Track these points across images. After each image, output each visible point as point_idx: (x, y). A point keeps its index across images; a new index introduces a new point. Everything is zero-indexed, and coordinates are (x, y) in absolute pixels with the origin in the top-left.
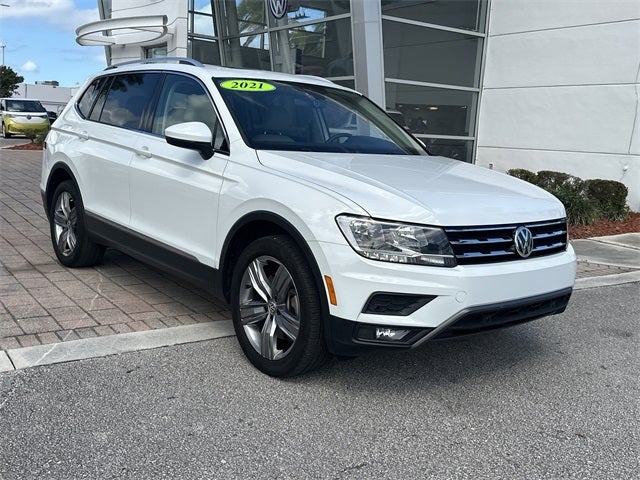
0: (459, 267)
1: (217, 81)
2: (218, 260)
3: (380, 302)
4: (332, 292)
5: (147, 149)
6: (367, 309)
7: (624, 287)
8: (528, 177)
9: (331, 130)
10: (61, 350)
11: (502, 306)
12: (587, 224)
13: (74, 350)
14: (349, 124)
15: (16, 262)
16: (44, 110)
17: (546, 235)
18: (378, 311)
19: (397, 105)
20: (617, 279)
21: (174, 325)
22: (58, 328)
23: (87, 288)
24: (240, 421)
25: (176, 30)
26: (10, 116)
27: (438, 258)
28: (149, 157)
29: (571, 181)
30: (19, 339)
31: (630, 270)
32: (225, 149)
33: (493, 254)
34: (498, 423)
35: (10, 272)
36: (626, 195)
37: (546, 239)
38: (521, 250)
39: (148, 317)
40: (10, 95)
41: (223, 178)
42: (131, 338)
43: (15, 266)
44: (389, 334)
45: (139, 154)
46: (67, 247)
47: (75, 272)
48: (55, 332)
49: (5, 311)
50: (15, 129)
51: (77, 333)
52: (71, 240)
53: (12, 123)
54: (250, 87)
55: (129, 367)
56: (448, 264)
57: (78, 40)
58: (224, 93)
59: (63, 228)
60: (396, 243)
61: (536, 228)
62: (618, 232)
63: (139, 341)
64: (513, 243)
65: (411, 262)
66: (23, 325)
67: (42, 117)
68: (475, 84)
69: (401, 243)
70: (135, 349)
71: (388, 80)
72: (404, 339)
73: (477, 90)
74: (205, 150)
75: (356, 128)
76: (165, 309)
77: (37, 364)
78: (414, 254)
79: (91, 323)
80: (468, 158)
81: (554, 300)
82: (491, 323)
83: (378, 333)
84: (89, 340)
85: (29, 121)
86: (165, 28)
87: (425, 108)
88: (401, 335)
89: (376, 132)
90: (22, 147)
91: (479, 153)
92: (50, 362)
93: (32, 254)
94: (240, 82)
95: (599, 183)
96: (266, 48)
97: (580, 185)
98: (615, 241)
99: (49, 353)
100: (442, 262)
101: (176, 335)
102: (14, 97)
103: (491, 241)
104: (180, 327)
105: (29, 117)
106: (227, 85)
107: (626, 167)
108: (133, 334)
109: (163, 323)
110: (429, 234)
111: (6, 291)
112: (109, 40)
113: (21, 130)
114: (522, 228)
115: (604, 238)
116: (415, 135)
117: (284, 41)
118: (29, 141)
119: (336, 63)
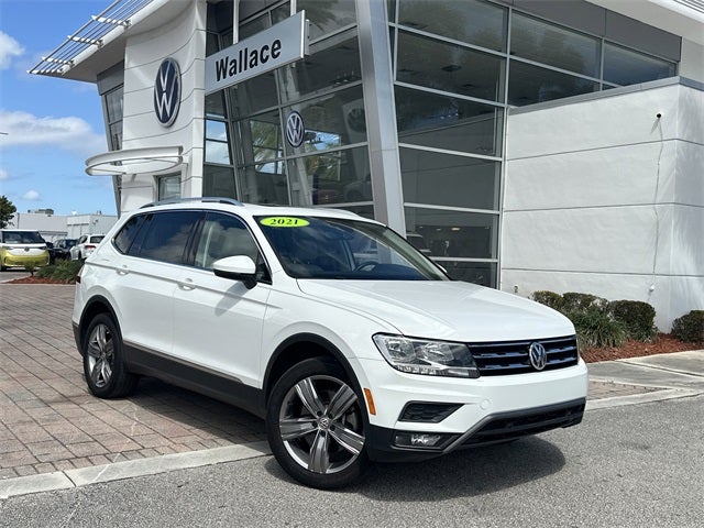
0: (481, 378)
1: (257, 218)
2: (262, 380)
3: (414, 410)
4: (371, 403)
5: (191, 280)
6: (402, 418)
7: (647, 405)
8: (553, 299)
9: (355, 255)
10: (114, 470)
11: (522, 414)
12: (614, 346)
13: (124, 469)
14: (368, 249)
15: (49, 395)
16: (43, 241)
17: (558, 350)
18: (412, 419)
19: (417, 227)
20: (642, 398)
21: (212, 446)
22: (106, 451)
23: (124, 416)
24: (287, 524)
25: (191, 159)
26: (8, 248)
27: (464, 371)
28: (192, 288)
29: (597, 302)
30: (73, 461)
31: (656, 389)
32: (267, 279)
33: (512, 366)
34: (519, 521)
35: (47, 404)
36: (654, 315)
37: (558, 353)
38: (536, 364)
39: (188, 440)
40: (3, 226)
41: (267, 305)
42: (175, 459)
43: (49, 398)
44: (423, 440)
45: (181, 285)
46: (101, 378)
47: (110, 402)
48: (104, 455)
49: (51, 438)
50: (11, 262)
51: (124, 455)
52: (106, 371)
53: (8, 255)
54: (287, 224)
55: (179, 483)
56: (472, 376)
57: (88, 171)
58: (265, 229)
59: (97, 360)
60: (426, 359)
61: (549, 344)
62: (647, 353)
63: (184, 461)
64: (528, 357)
65: (440, 374)
66: (73, 449)
67: (41, 248)
68: (496, 207)
69: (430, 358)
70: (182, 467)
71: (407, 204)
72: (436, 444)
73: (497, 212)
74: (248, 281)
75: (376, 252)
76: (203, 434)
77: (94, 481)
78: (443, 367)
79: (135, 446)
80: (492, 283)
81: (569, 409)
82: (513, 429)
83: (413, 440)
84: (137, 461)
85: (27, 253)
86: (181, 158)
87: (447, 229)
88: (434, 440)
89: (397, 259)
90: (22, 281)
91: (503, 275)
92: (106, 480)
93: (63, 388)
94: (277, 219)
95: (626, 304)
96: (280, 172)
97: (608, 307)
98: (643, 361)
99: (102, 472)
100: (467, 374)
101: (216, 456)
102: (9, 228)
103: (508, 355)
104: (219, 448)
105: (27, 249)
106: (266, 222)
107: (653, 288)
108: (177, 455)
109: (203, 445)
110: (454, 350)
111: (48, 420)
112: (118, 169)
113: (17, 263)
114: (536, 343)
115: (631, 360)
116: (433, 258)
117: (301, 167)
118: (30, 274)
119: (352, 186)
